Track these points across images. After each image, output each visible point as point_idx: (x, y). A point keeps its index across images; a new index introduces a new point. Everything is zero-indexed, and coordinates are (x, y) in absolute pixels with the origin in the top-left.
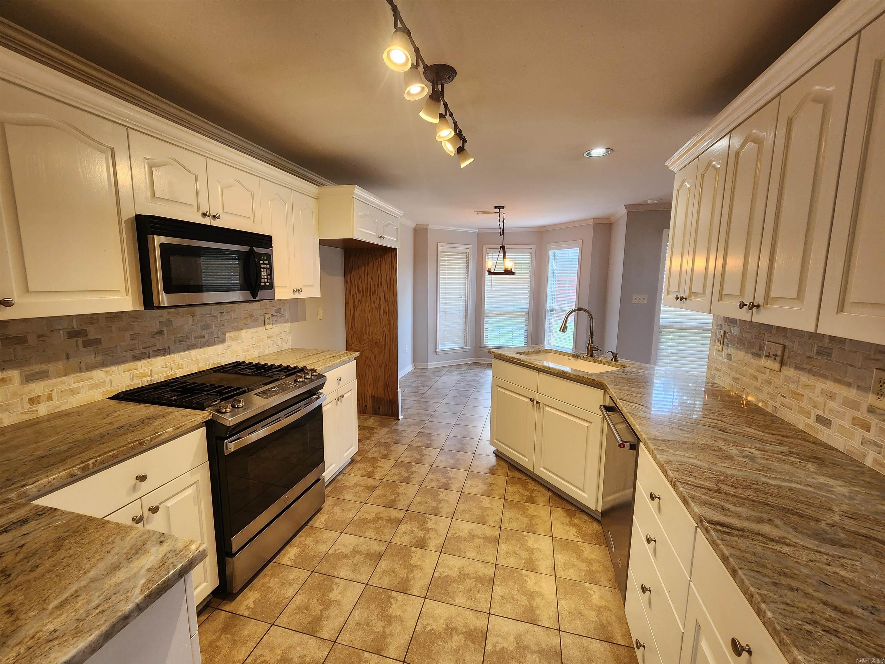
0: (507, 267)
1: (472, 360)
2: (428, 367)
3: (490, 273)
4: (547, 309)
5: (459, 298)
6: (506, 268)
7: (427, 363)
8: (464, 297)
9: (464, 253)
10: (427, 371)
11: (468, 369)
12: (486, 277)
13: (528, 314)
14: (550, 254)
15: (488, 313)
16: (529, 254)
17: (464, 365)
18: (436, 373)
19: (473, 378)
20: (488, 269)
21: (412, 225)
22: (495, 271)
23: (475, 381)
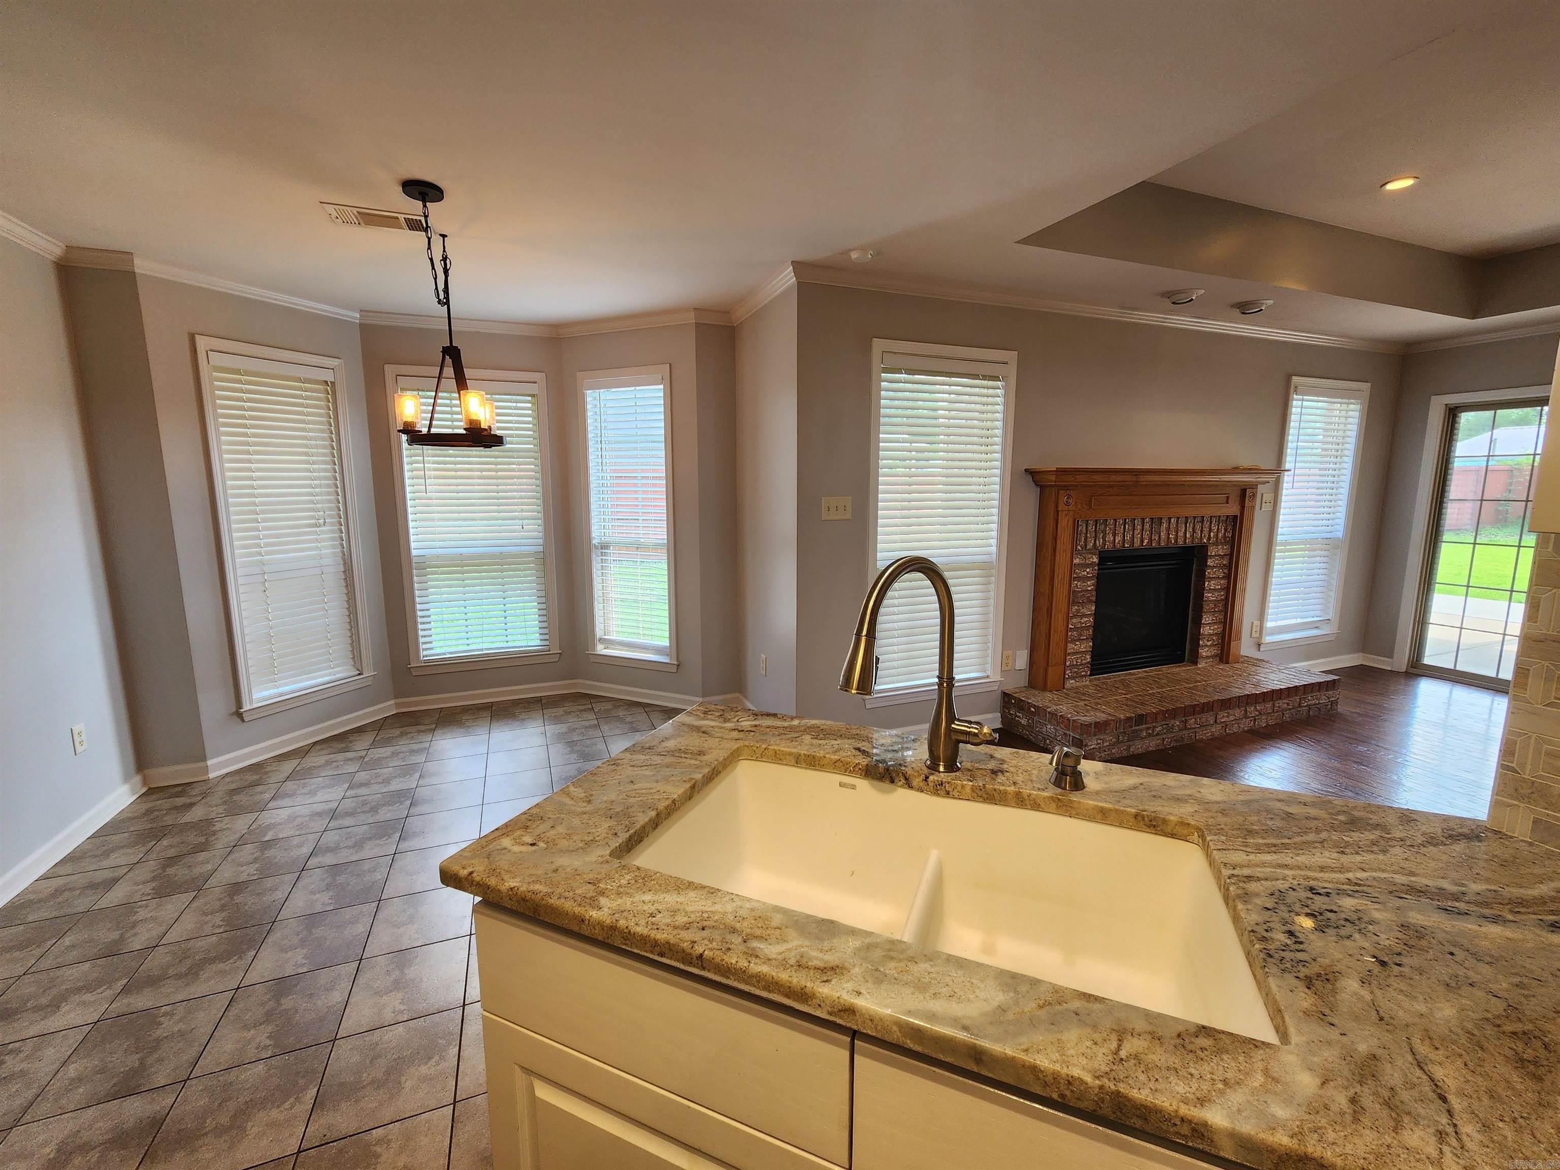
0: (474, 417)
1: (388, 708)
2: (212, 775)
3: (417, 438)
4: (595, 542)
5: (316, 526)
6: (471, 422)
7: (204, 758)
8: (332, 524)
9: (317, 382)
10: (204, 795)
11: (374, 745)
12: (405, 453)
13: (542, 559)
14: (589, 399)
15: (423, 565)
16: (530, 398)
17: (360, 730)
18: (242, 798)
19: (395, 785)
20: (406, 424)
21: (55, 250)
22: (433, 431)
23: (399, 796)
